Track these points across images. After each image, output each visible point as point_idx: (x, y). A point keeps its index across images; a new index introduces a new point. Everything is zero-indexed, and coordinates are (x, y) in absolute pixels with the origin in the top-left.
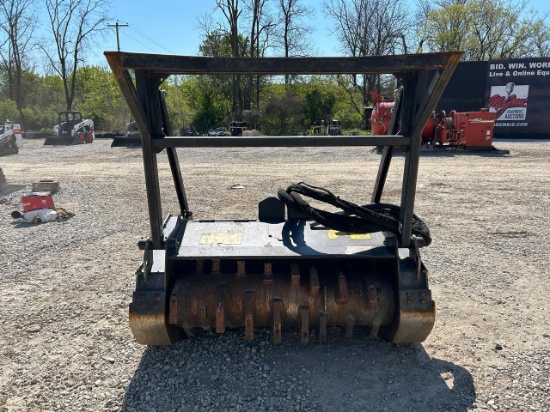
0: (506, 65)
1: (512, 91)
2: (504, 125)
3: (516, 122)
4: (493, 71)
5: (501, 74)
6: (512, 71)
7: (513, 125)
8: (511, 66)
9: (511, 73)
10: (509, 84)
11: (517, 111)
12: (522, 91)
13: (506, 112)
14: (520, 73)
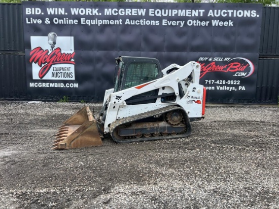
0: (44, 10)
1: (54, 43)
2: (52, 85)
3: (65, 82)
4: (29, 17)
5: (40, 21)
6: (51, 17)
7: (62, 85)
8: (50, 11)
9: (51, 20)
10: (51, 34)
11: (63, 69)
12: (66, 44)
13: (51, 70)
14: (61, 21)
